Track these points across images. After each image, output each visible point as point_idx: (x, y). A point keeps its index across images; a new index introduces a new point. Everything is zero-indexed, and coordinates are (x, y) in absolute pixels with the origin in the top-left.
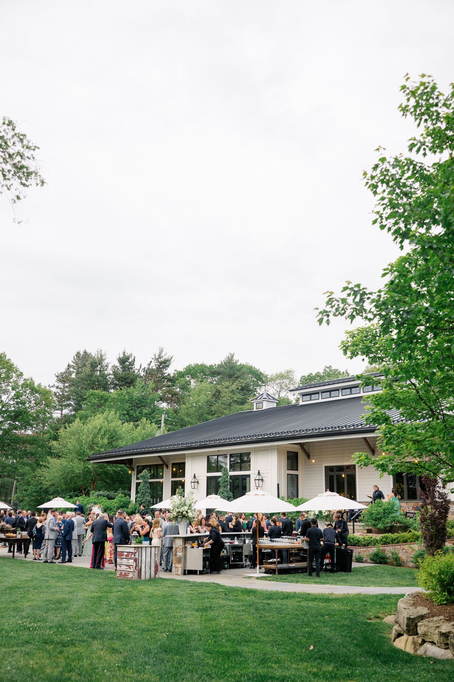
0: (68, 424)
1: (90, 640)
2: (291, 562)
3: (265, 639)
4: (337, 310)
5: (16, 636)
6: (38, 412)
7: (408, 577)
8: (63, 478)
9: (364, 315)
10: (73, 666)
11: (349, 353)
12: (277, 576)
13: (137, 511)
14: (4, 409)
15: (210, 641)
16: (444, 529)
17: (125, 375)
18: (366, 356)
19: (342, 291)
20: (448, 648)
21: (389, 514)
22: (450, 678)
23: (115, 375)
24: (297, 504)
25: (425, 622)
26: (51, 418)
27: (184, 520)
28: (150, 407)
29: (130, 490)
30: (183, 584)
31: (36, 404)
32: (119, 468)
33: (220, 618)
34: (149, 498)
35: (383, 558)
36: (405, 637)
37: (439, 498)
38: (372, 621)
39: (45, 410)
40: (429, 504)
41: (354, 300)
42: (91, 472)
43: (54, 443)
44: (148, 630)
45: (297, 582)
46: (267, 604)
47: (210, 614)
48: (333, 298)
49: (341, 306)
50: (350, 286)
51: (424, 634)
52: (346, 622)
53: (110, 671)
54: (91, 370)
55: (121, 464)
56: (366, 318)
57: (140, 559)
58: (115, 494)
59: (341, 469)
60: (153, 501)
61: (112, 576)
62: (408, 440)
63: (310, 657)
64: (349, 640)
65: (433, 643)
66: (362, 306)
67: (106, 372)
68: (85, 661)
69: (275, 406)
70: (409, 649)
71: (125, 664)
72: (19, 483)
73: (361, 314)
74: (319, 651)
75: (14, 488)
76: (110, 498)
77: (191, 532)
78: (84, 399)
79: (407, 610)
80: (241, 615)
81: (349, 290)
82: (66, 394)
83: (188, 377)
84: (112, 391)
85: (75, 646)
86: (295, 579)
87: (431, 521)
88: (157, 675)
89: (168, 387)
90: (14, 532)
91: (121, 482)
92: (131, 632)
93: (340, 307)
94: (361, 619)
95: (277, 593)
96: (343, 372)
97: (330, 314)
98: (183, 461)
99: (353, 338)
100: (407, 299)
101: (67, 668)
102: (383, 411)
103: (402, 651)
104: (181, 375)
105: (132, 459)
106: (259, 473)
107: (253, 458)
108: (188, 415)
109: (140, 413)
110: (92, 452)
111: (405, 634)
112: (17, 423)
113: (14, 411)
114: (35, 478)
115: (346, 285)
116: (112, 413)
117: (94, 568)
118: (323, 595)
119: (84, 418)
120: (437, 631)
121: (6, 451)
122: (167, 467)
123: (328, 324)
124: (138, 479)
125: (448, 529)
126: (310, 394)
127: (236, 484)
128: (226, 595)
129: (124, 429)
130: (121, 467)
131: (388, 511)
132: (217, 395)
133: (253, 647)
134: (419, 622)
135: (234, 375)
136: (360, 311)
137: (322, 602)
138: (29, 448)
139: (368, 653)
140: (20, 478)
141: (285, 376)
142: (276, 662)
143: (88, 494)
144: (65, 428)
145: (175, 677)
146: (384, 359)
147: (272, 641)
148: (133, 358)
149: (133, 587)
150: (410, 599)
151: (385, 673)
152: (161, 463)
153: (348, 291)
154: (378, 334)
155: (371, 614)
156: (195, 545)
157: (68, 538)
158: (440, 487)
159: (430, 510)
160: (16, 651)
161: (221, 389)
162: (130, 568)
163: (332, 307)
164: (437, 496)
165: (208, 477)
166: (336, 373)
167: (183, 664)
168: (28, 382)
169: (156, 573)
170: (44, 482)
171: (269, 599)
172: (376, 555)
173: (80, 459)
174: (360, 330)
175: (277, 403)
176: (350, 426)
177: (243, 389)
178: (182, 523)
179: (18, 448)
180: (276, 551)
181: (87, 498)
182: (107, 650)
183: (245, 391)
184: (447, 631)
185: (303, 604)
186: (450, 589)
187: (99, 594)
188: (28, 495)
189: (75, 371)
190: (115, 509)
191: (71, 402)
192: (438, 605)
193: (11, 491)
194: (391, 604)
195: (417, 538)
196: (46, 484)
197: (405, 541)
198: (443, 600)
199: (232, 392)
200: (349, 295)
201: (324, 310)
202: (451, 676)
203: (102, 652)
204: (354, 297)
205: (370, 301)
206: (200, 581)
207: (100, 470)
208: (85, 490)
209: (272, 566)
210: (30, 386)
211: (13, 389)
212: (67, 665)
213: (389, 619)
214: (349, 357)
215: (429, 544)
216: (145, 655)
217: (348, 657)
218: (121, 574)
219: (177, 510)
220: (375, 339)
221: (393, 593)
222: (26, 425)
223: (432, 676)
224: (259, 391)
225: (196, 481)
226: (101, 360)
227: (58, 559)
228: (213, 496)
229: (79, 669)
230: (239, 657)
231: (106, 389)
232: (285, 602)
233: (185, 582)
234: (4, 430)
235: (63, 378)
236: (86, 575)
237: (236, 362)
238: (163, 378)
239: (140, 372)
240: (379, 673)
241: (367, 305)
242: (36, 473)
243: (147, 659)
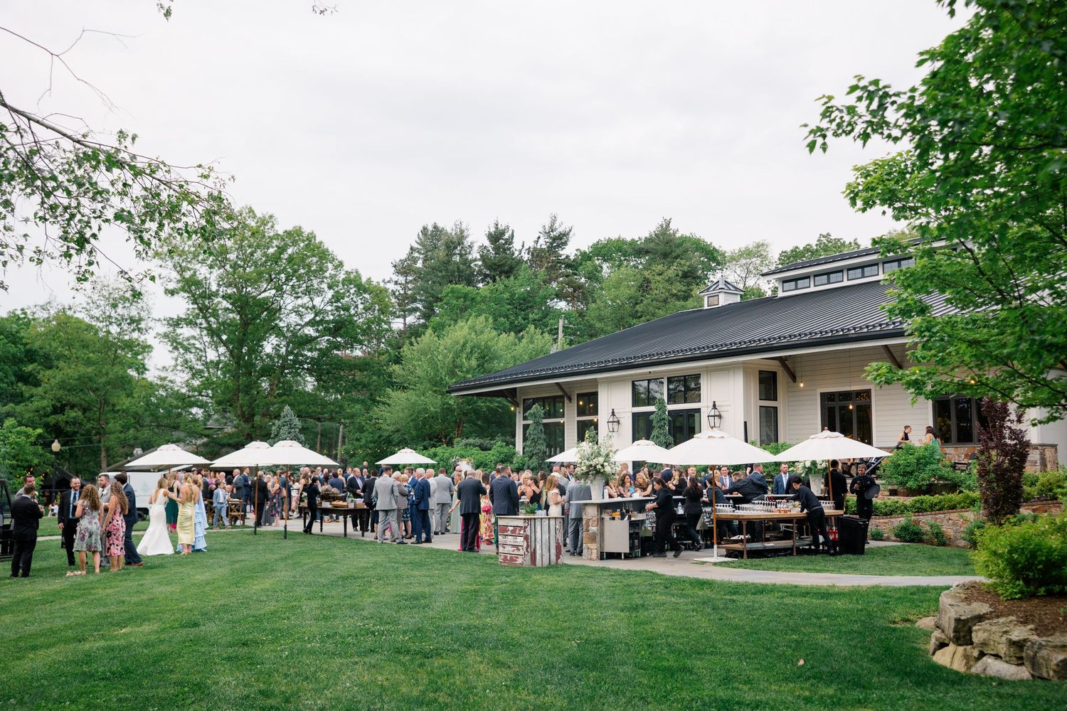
0: (415, 338)
1: (463, 649)
2: (768, 540)
3: (728, 650)
4: (839, 126)
5: (355, 642)
6: (369, 322)
7: (957, 561)
8: (412, 420)
9: (886, 132)
10: (439, 683)
11: (859, 203)
12: (745, 560)
13: (525, 467)
14: (318, 319)
15: (643, 652)
16: (1018, 486)
17: (499, 261)
18: (889, 207)
19: (848, 93)
20: (1022, 664)
21: (925, 466)
22: (1024, 706)
23: (483, 261)
24: (776, 451)
25: (985, 624)
26: (390, 330)
27: (598, 477)
28: (540, 309)
29: (514, 436)
30: (600, 573)
31: (366, 309)
32: (496, 403)
33: (657, 620)
34: (543, 448)
35: (916, 534)
36: (952, 647)
37: (1010, 438)
38: (898, 626)
39: (379, 319)
40: (993, 448)
41: (868, 107)
42: (453, 411)
43: (396, 367)
44: (549, 637)
45: (778, 569)
46: (730, 600)
47: (643, 615)
48: (832, 107)
49: (847, 118)
50: (862, 84)
51: (982, 643)
52: (856, 627)
53: (494, 692)
54: (447, 255)
55: (499, 396)
56: (889, 136)
57: (533, 536)
58: (492, 442)
59: (846, 396)
60: (551, 452)
61: (492, 561)
62: (960, 339)
63: (799, 676)
64: (860, 652)
65: (997, 656)
66: (883, 117)
67: (470, 257)
68: (457, 677)
69: (739, 301)
70: (958, 666)
71: (516, 683)
72: (347, 430)
73: (880, 131)
74: (812, 668)
75: (340, 437)
76: (484, 448)
77: (611, 496)
78: (438, 299)
79: (956, 608)
80: (690, 616)
81: (859, 90)
82: (409, 292)
83: (598, 259)
84: (480, 285)
85: (442, 658)
86: (773, 565)
87: (997, 475)
88: (564, 698)
89: (567, 276)
90: (344, 499)
91: (500, 424)
92: (522, 639)
93: (844, 121)
94: (881, 623)
95: (746, 585)
96: (850, 243)
97: (827, 133)
98: (594, 390)
99: (866, 178)
100: (961, 100)
101: (432, 687)
102: (917, 297)
103: (946, 668)
104: (586, 257)
105: (516, 388)
106: (714, 407)
107: (704, 383)
108: (600, 319)
109: (524, 319)
110: (454, 380)
111: (951, 644)
112: (339, 339)
113: (332, 321)
114: (370, 420)
115: (854, 82)
116: (482, 318)
117: (464, 550)
118: (819, 588)
119: (439, 329)
120: (1004, 639)
121: (324, 382)
122: (570, 399)
123: (824, 150)
124: (525, 418)
125: (1025, 487)
126: (795, 279)
127: (678, 424)
128: (666, 588)
129: (500, 344)
130: (498, 402)
131: (924, 461)
132: (645, 286)
133: (710, 660)
134: (975, 625)
135: (670, 254)
136: (878, 125)
137: (818, 598)
138: (359, 376)
139: (890, 670)
140: (348, 421)
141: (756, 252)
142: (746, 682)
143: (450, 444)
144: (411, 344)
145: (591, 701)
146: (920, 211)
147: (739, 653)
148: (510, 232)
149: (524, 576)
150: (960, 591)
151: (919, 698)
152: (560, 393)
153: (858, 93)
154: (910, 170)
155: (896, 616)
156: (617, 515)
157: (422, 507)
158: (1012, 421)
159: (995, 458)
160: (356, 663)
161: (650, 277)
162: (518, 550)
163: (831, 121)
164: (1007, 436)
165: (634, 414)
166: (839, 245)
167: (603, 683)
168: (352, 276)
169: (558, 558)
170: (384, 427)
171: (735, 593)
172: (904, 529)
173: (435, 391)
174: (878, 164)
175: (741, 296)
176: (861, 328)
177: (685, 275)
178: (595, 482)
179: (342, 377)
180: (744, 523)
181: (450, 449)
182: (488, 663)
183: (689, 279)
184: (1022, 638)
185: (788, 600)
186: (1028, 575)
187: (474, 587)
188: (361, 447)
189: (422, 256)
190: (493, 465)
191: (419, 305)
192: (1007, 600)
193: (337, 442)
194: (928, 601)
195: (973, 502)
196: (388, 429)
197: (953, 507)
198: (1016, 593)
199: (669, 280)
200: (860, 99)
201: (818, 127)
202: (1027, 702)
203: (482, 666)
204: (868, 102)
205: (895, 106)
206: (625, 569)
207: (467, 407)
208: (446, 437)
209: (738, 546)
210: (354, 281)
211: (330, 287)
212: (431, 682)
213: (926, 623)
214: (859, 210)
215: (992, 511)
216: (545, 670)
217: (860, 676)
218: (505, 559)
219: (588, 463)
220: (905, 178)
221: (932, 585)
222: (353, 341)
223: (994, 702)
224: (712, 278)
225: (616, 420)
226: (461, 237)
227: (410, 538)
228: (643, 442)
229: (449, 688)
230: (688, 674)
231: (470, 282)
232: (758, 597)
233: (603, 569)
234: (320, 350)
235: (404, 269)
236: (453, 560)
237: (674, 233)
238: (558, 263)
239: (523, 254)
240: (909, 698)
241: (891, 115)
242: (371, 413)
243: (548, 676)
